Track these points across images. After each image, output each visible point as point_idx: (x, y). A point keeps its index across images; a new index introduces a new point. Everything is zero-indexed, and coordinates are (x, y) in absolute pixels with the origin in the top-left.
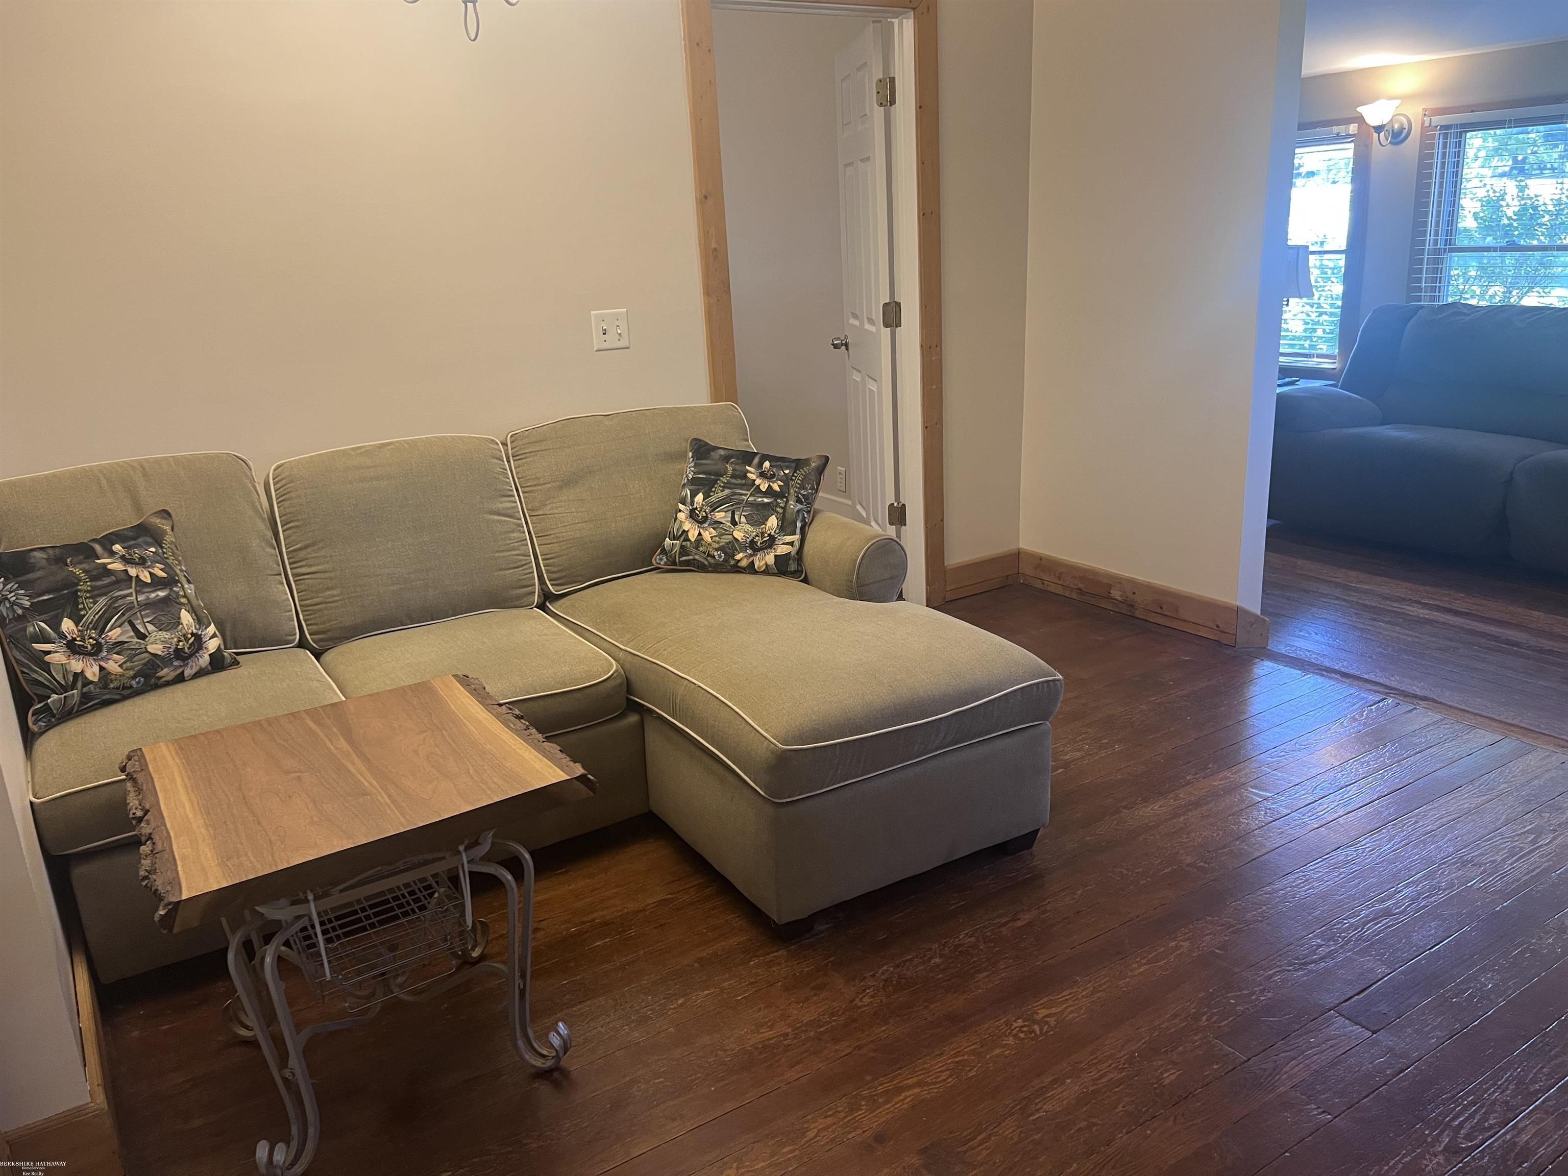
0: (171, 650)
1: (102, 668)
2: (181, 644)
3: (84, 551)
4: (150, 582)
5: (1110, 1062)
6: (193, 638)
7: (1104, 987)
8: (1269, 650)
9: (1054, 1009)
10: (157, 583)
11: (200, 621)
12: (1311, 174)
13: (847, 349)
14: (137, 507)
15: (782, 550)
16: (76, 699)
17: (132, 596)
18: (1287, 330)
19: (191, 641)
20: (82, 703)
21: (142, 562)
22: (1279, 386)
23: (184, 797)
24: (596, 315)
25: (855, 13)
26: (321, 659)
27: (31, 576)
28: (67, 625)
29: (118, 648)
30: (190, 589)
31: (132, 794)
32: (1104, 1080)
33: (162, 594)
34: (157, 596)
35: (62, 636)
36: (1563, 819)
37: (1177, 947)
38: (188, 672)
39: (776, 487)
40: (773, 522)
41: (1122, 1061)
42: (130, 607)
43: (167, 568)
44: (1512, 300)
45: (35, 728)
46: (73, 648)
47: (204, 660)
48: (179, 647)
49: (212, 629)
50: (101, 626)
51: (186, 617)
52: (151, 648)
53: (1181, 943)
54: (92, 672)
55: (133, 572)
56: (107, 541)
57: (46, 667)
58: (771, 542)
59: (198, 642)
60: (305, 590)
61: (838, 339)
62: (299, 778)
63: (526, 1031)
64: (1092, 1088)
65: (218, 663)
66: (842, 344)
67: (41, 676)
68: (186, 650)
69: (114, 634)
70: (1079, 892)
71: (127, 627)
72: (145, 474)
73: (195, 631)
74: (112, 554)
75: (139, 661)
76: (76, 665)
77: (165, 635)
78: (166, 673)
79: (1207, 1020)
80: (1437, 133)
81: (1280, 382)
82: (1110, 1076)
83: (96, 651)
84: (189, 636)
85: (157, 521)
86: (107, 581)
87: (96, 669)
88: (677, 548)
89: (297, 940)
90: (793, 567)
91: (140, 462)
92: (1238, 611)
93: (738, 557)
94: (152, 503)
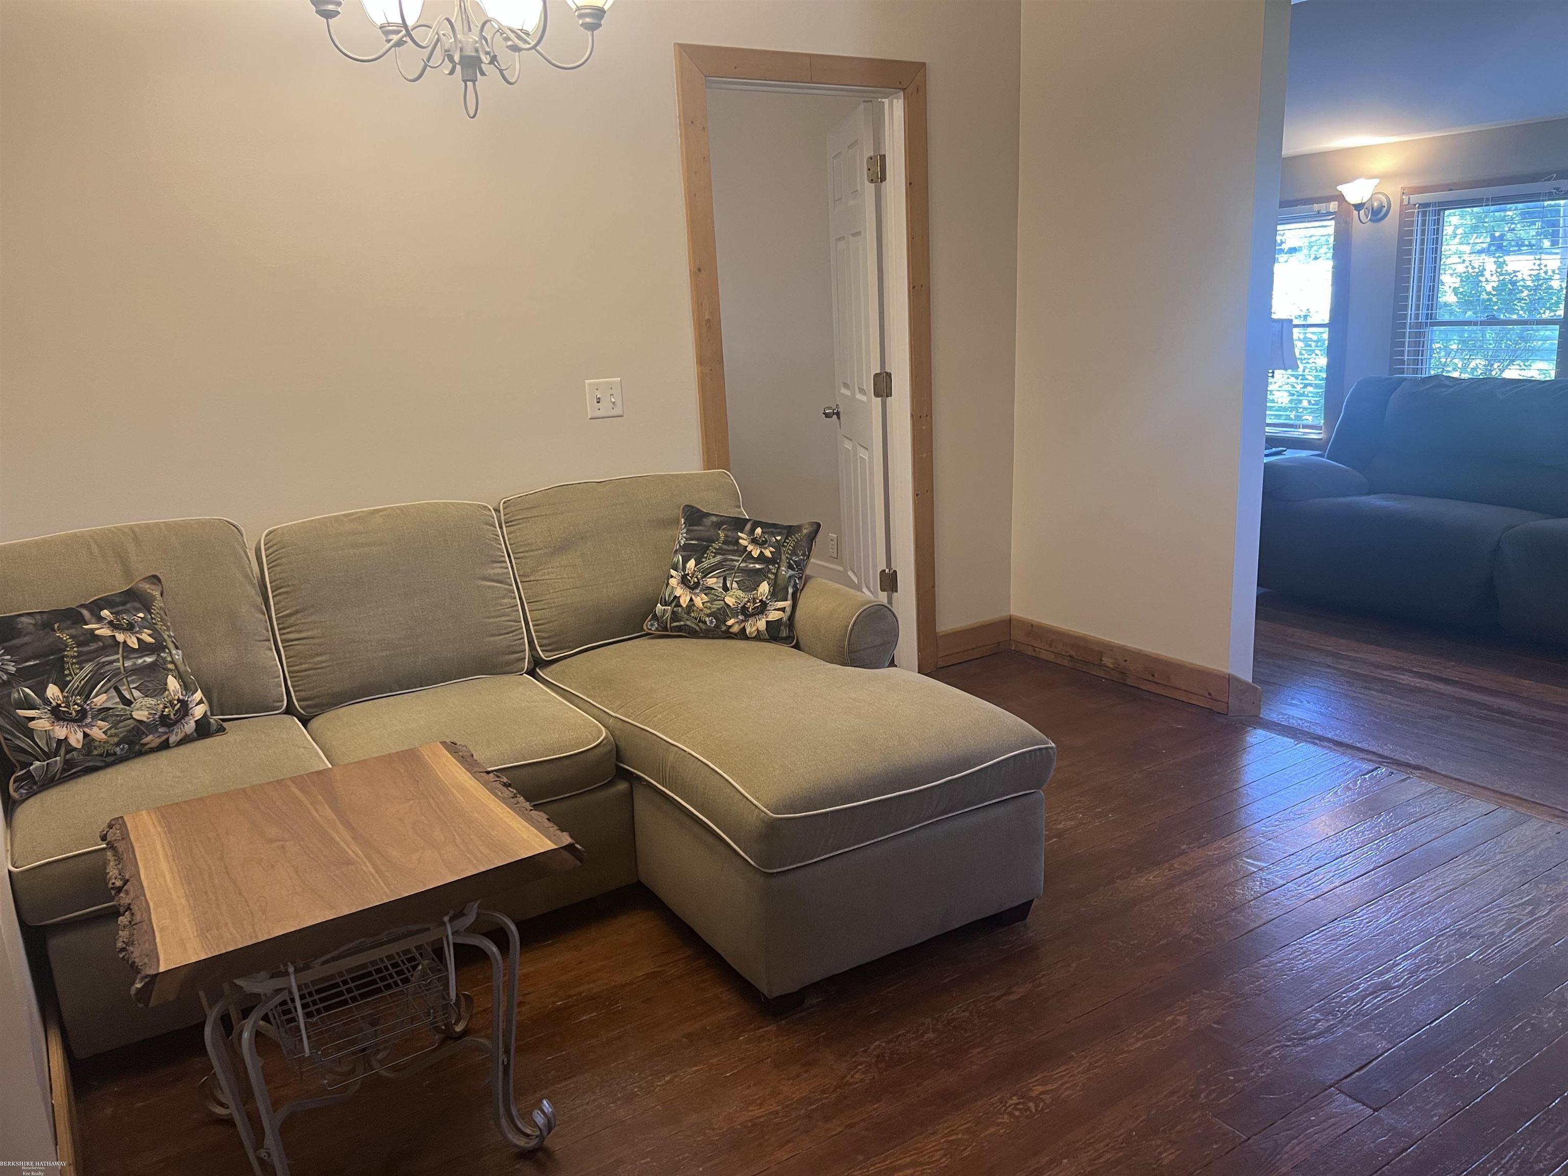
0: (157, 716)
1: (86, 735)
2: (167, 710)
3: (72, 617)
4: (137, 647)
5: (1107, 1141)
6: (179, 705)
7: (1100, 1063)
8: (1261, 718)
9: (1050, 1085)
10: (145, 648)
11: (187, 687)
12: (1293, 250)
13: (839, 418)
14: (128, 572)
15: (774, 616)
16: (59, 766)
17: (119, 662)
18: (1273, 401)
19: (176, 708)
20: (64, 770)
21: (130, 628)
22: (1266, 456)
23: (164, 867)
24: (590, 384)
25: (845, 93)
26: (309, 726)
27: (17, 642)
28: (52, 691)
29: (104, 713)
30: (178, 655)
31: (112, 864)
32: (1103, 1160)
33: (149, 660)
34: (145, 661)
35: (47, 702)
36: (1560, 889)
37: (1174, 1022)
38: (173, 739)
39: (768, 553)
40: (764, 588)
41: (1120, 1140)
42: (117, 673)
43: (156, 634)
44: (1494, 373)
45: (15, 795)
46: (58, 714)
47: (190, 726)
48: (165, 713)
49: (199, 695)
50: (86, 692)
51: (173, 683)
52: (137, 715)
53: (1178, 1017)
54: (76, 739)
55: (120, 637)
56: (95, 607)
57: (30, 733)
58: (762, 608)
59: (184, 709)
60: (294, 656)
61: (829, 408)
62: (283, 847)
63: (510, 1107)
64: (1089, 1169)
65: (204, 730)
66: (834, 414)
67: (24, 743)
68: (172, 716)
69: (100, 700)
70: (1074, 965)
71: (113, 693)
72: (136, 539)
73: (181, 697)
74: (100, 619)
75: (122, 730)
76: (60, 732)
77: (151, 701)
78: (151, 740)
79: (1206, 1097)
80: (1416, 211)
81: (1267, 452)
82: (1108, 1156)
83: (80, 718)
84: (176, 702)
85: (146, 586)
86: (94, 646)
87: (80, 735)
88: (668, 614)
89: (276, 1015)
90: (784, 633)
91: (131, 528)
92: (1230, 680)
93: (730, 623)
94: (142, 569)
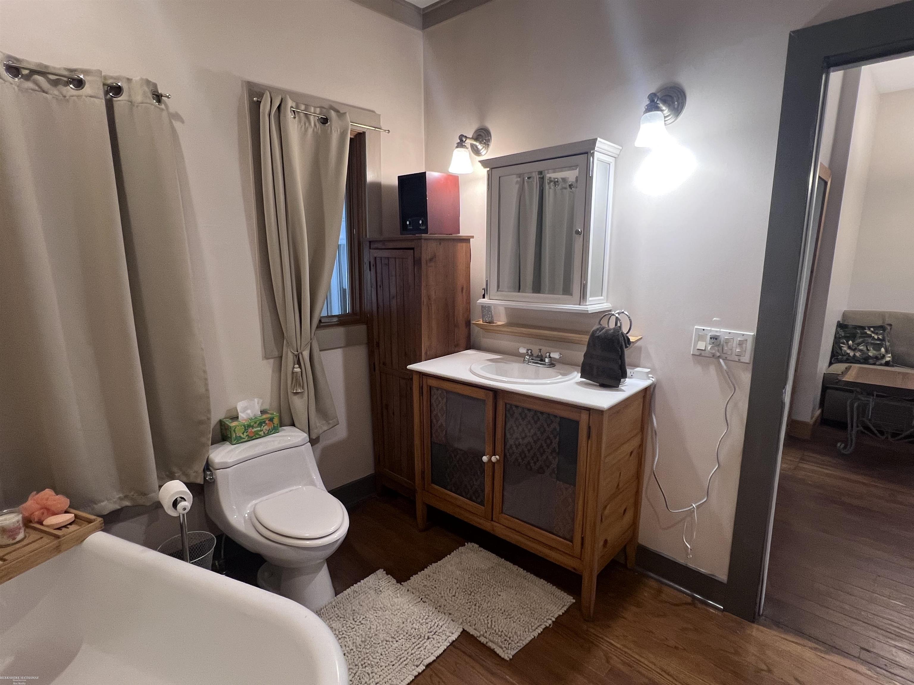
0: (875, 356)
1: (854, 354)
2: (878, 356)
3: (863, 328)
10: (878, 339)
11: (887, 351)
14: (883, 323)
16: (845, 359)
17: (870, 340)
20: (846, 360)
21: (877, 334)
27: (846, 330)
28: (850, 342)
29: (861, 351)
30: (888, 344)
33: (878, 342)
35: (848, 344)
38: (877, 363)
42: (868, 343)
43: (884, 337)
45: (833, 361)
46: (849, 347)
47: (883, 361)
49: (890, 355)
50: (859, 344)
51: (883, 350)
52: (870, 354)
54: (852, 354)
55: (873, 335)
56: (870, 327)
57: (841, 350)
59: (883, 357)
65: (887, 364)
67: (839, 351)
68: (879, 358)
69: (861, 347)
71: (865, 347)
73: (884, 354)
74: (869, 330)
75: (864, 356)
76: (848, 351)
77: (875, 352)
78: (871, 361)
83: (854, 350)
84: (882, 355)
85: (887, 326)
86: (865, 335)
87: (853, 354)
94: (888, 321)
